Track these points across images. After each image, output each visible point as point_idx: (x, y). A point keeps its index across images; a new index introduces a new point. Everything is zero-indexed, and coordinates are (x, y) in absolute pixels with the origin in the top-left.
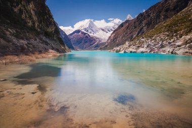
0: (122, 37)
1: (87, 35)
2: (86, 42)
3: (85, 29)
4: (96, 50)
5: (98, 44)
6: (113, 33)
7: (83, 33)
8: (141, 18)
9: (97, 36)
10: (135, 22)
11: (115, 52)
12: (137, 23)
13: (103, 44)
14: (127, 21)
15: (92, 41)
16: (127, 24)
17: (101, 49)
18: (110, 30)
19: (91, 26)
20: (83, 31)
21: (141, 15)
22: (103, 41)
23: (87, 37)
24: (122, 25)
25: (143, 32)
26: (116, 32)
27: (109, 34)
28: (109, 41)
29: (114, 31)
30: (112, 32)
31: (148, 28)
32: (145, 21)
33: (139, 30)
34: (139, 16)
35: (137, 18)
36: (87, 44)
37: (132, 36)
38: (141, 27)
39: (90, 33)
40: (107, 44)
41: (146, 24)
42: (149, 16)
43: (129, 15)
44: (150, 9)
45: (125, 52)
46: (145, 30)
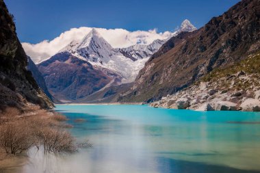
0: (173, 72)
1: (85, 65)
2: (83, 83)
3: (81, 52)
4: (108, 101)
5: (112, 87)
6: (150, 61)
7: (75, 60)
8: (214, 27)
9: (111, 68)
10: (202, 38)
11: (174, 107)
12: (208, 40)
13: (126, 87)
14: (182, 35)
15: (98, 79)
16: (184, 42)
17: (120, 100)
18: (141, 53)
19: (96, 44)
20: (76, 55)
21: (216, 21)
22: (124, 81)
23: (85, 70)
24: (170, 44)
25: (223, 61)
26: (156, 59)
27: (140, 64)
28: (141, 80)
29: (153, 57)
30: (146, 59)
31: (233, 50)
32: (226, 34)
33: (211, 55)
34: (210, 23)
35: (208, 27)
36: (84, 87)
37: (197, 68)
38: (217, 48)
39: (94, 60)
40: (134, 88)
41: (228, 42)
42: (233, 23)
43: (186, 21)
44: (235, 8)
45: (209, 109)
46: (227, 55)
